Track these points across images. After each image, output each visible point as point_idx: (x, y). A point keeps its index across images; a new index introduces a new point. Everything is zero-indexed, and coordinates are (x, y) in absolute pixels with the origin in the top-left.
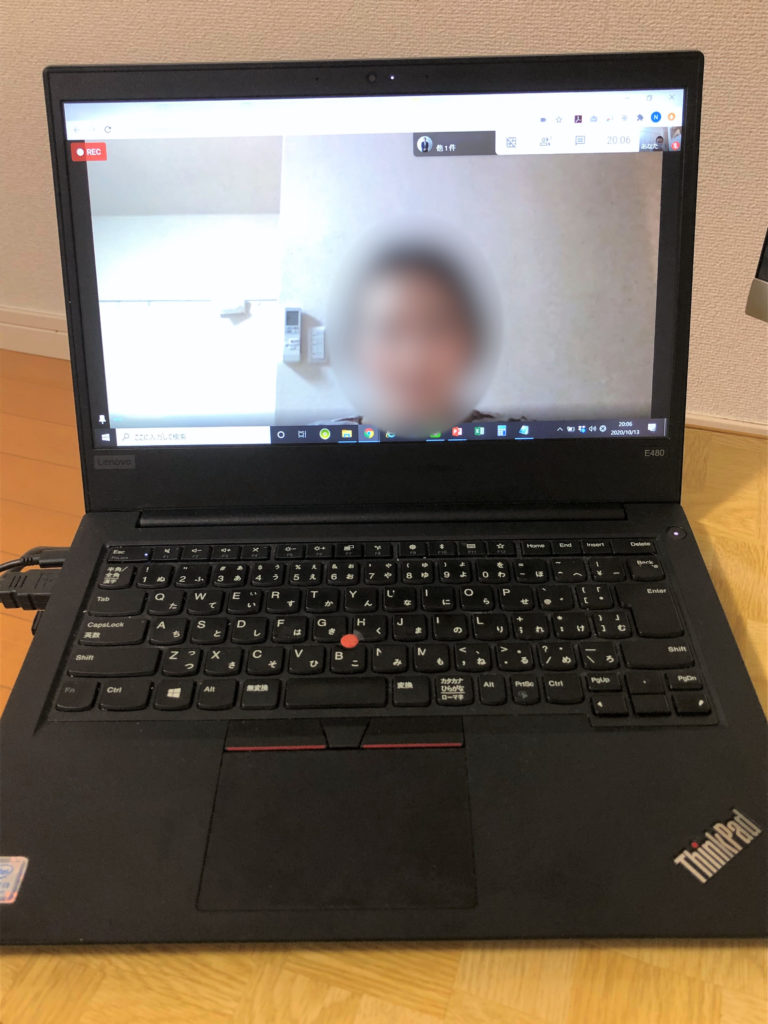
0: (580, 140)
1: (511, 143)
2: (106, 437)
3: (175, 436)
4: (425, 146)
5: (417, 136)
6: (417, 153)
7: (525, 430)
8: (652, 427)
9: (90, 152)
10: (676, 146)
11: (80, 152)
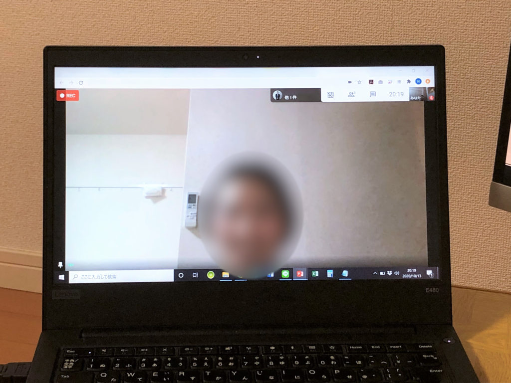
0: (373, 94)
1: (330, 95)
3: (109, 277)
5: (273, 90)
6: (272, 100)
7: (345, 273)
8: (429, 272)
10: (432, 98)
11: (62, 96)
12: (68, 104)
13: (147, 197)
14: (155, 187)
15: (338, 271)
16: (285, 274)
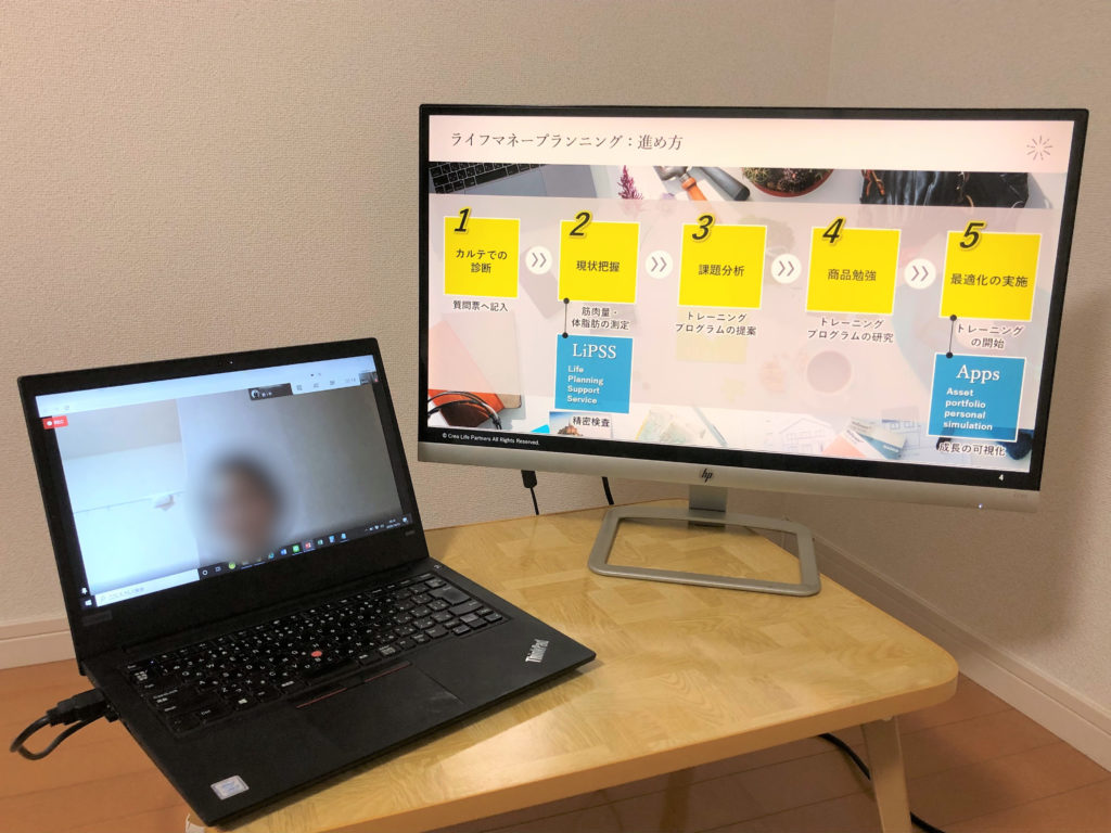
1: (299, 388)
2: (88, 603)
3: (137, 590)
4: (256, 395)
6: (252, 399)
7: (344, 536)
8: (405, 520)
9: (56, 422)
10: (376, 380)
11: (49, 423)
12: (57, 430)
13: (158, 507)
14: (163, 495)
15: (337, 536)
16: (296, 549)
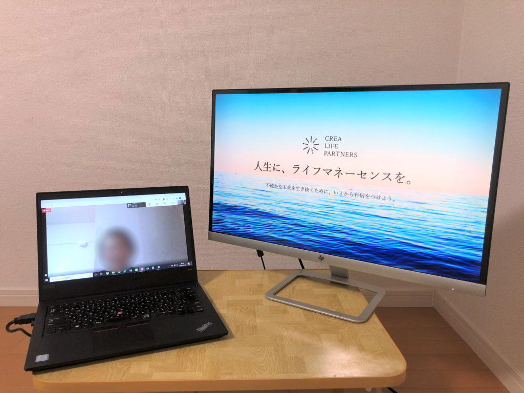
0: (165, 203)
1: (149, 204)
2: (47, 280)
3: (67, 278)
4: (130, 206)
5: (128, 204)
6: (128, 207)
7: (159, 267)
8: (189, 264)
9: (47, 211)
10: (185, 203)
11: (44, 211)
12: (47, 214)
13: (81, 246)
15: (156, 267)
16: (136, 270)
